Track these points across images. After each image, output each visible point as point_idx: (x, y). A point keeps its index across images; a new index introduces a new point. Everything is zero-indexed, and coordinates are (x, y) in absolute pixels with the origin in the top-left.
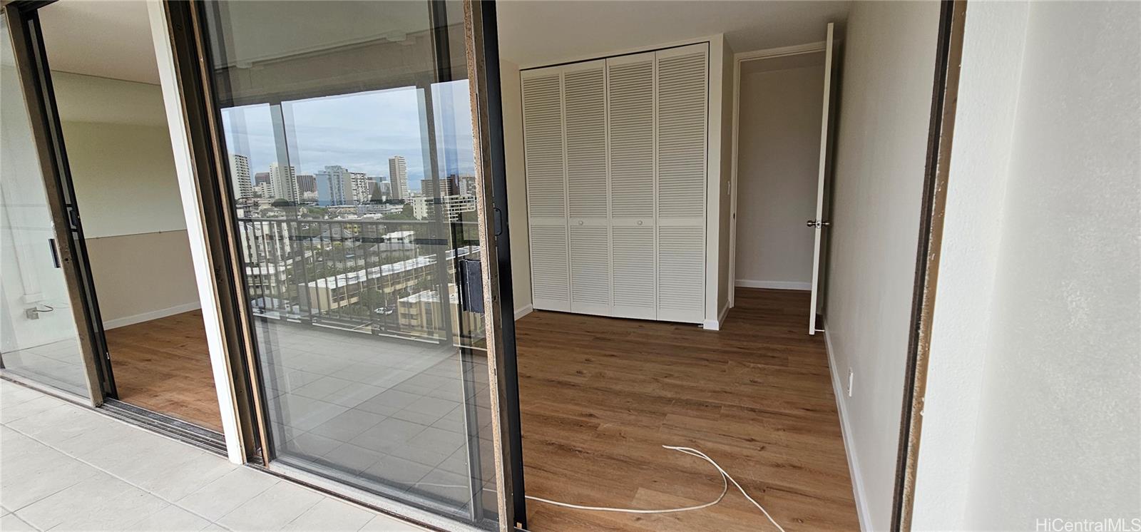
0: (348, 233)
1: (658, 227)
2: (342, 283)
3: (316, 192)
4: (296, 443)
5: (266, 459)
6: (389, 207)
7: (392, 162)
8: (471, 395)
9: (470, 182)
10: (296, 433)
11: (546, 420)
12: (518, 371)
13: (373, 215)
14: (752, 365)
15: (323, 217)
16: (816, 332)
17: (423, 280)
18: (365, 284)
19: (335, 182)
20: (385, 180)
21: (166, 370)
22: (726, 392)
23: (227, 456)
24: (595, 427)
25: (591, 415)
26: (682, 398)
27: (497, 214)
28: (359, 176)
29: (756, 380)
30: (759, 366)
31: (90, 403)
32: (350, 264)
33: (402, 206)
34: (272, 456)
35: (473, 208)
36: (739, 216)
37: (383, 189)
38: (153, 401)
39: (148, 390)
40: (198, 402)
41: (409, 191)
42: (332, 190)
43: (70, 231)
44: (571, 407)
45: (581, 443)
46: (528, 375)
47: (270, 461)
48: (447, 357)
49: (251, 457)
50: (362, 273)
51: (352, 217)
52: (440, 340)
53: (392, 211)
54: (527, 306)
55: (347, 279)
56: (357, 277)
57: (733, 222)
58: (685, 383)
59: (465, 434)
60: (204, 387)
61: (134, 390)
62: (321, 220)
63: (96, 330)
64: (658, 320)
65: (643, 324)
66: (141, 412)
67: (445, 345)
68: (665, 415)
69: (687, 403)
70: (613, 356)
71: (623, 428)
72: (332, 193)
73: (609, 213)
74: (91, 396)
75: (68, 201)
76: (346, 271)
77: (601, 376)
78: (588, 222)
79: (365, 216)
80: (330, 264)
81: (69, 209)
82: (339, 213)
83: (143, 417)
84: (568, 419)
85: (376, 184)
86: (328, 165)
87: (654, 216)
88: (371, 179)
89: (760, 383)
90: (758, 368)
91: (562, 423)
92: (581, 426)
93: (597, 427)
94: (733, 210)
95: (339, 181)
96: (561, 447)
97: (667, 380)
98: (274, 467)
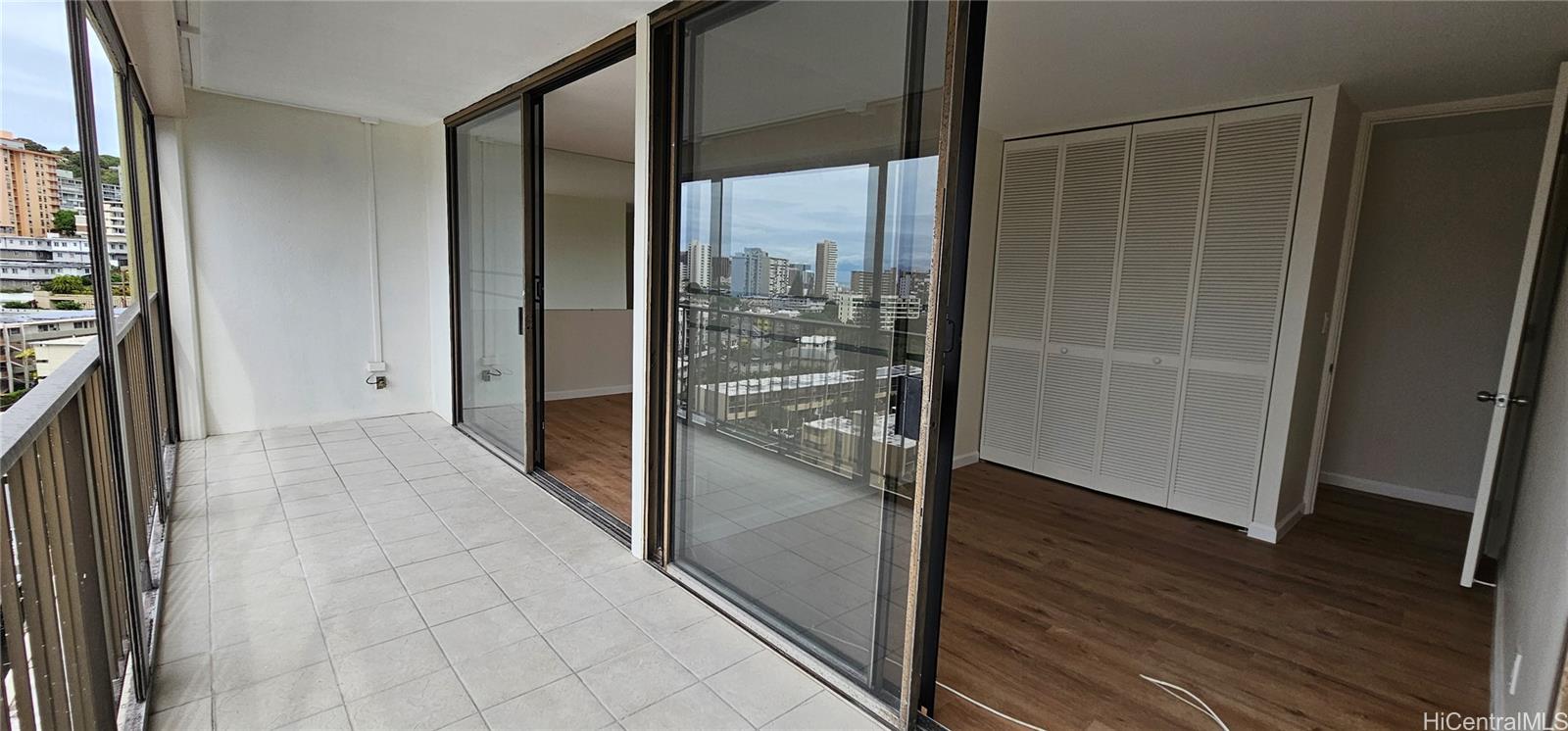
0: (757, 329)
1: (1186, 372)
2: (742, 391)
3: (730, 278)
4: (694, 553)
5: (666, 560)
6: (809, 303)
7: (820, 248)
8: (889, 546)
9: (916, 280)
10: (695, 542)
11: (977, 602)
12: (948, 533)
13: (789, 312)
14: (1327, 608)
15: (733, 308)
16: (1474, 584)
17: (838, 401)
18: (767, 397)
19: (752, 266)
20: (810, 269)
21: (581, 451)
22: (1267, 635)
23: (630, 548)
24: (1044, 628)
25: (1040, 611)
26: (1188, 624)
27: (949, 327)
28: (780, 263)
29: (1328, 630)
30: (1342, 612)
31: (523, 469)
32: (754, 368)
33: (824, 304)
34: (671, 559)
35: (916, 315)
36: (1341, 370)
37: (805, 280)
38: (570, 479)
39: (568, 468)
40: (608, 489)
41: (837, 285)
42: (747, 277)
43: (535, 301)
44: (1014, 594)
45: (1020, 642)
46: (960, 541)
47: (668, 563)
48: (860, 496)
49: (651, 555)
50: (765, 382)
51: (765, 312)
52: (853, 475)
53: (812, 308)
54: (971, 454)
55: (748, 386)
56: (759, 387)
57: (1326, 380)
58: (1197, 605)
59: (874, 593)
60: (614, 475)
61: (558, 465)
62: (730, 311)
63: (538, 400)
64: (1169, 507)
65: (1141, 509)
66: (561, 486)
67: (860, 482)
68: (1154, 640)
69: (1196, 634)
70: (1085, 542)
71: (1086, 640)
72: (747, 281)
73: (1110, 340)
74: (525, 463)
75: (537, 274)
76: (748, 376)
77: (1063, 565)
78: (1077, 351)
79: (780, 312)
80: (732, 365)
81: (537, 280)
82: (752, 305)
83: (562, 491)
84: (1007, 608)
85: (798, 272)
86: (748, 247)
87: (1182, 354)
88: (792, 266)
89: (1337, 638)
90: (1338, 614)
91: (1000, 612)
92: (1023, 621)
93: (1046, 629)
94: (1330, 356)
95: (756, 267)
96: (991, 638)
97: (1166, 595)
98: (671, 569)
